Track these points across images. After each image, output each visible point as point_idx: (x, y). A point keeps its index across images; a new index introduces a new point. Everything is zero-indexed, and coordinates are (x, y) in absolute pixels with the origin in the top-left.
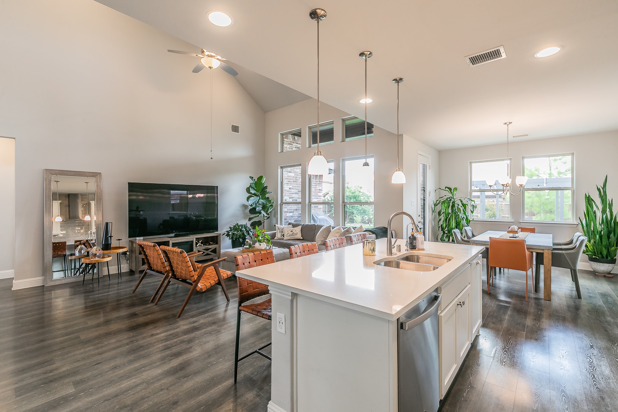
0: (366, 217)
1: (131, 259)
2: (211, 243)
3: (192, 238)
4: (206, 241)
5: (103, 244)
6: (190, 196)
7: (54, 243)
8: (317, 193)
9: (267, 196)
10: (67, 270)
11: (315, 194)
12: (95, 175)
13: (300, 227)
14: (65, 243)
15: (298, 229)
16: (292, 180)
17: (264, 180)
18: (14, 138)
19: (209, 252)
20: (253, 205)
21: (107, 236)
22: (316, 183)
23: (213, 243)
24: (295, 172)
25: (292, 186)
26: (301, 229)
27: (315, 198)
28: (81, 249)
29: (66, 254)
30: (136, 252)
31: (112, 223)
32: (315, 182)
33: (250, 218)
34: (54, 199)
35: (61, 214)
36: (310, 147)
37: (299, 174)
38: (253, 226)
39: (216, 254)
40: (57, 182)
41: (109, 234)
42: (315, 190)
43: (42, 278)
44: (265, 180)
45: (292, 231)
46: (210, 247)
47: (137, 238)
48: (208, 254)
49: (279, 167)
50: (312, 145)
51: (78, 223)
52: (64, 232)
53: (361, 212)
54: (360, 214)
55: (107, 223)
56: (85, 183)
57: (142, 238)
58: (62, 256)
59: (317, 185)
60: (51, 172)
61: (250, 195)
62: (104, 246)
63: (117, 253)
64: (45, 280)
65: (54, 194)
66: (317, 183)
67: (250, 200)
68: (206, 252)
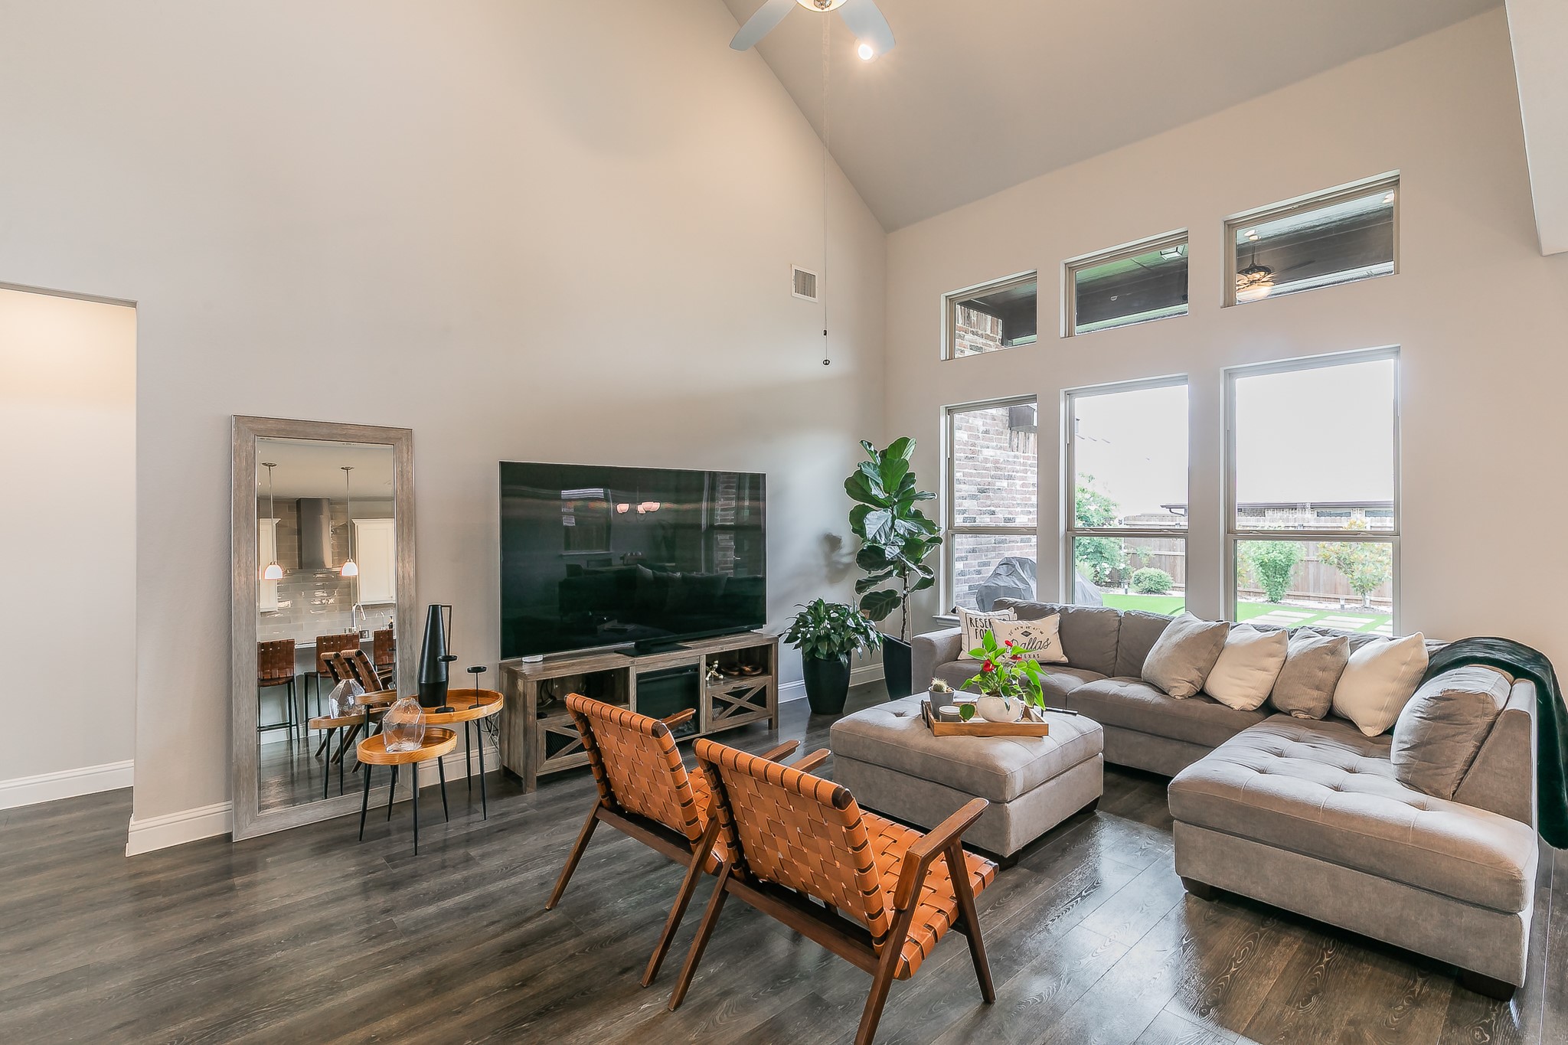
0: (1106, 567)
1: (506, 731)
2: (747, 669)
3: (694, 654)
4: (730, 664)
5: (420, 685)
6: (623, 507)
7: (262, 645)
8: (1028, 496)
9: (913, 509)
10: (297, 725)
11: (1022, 500)
12: (396, 439)
13: (1055, 619)
14: (291, 643)
15: (1047, 628)
16: (962, 455)
17: (909, 454)
18: (134, 304)
19: (743, 702)
20: (878, 537)
21: (436, 656)
22: (1024, 464)
23: (755, 669)
24: (970, 429)
25: (961, 474)
26: (1059, 627)
27: (1022, 513)
28: (348, 691)
29: (293, 677)
30: (530, 710)
31: (450, 607)
32: (1022, 461)
33: (859, 582)
34: (261, 515)
35: (281, 557)
36: (1070, 334)
37: (980, 435)
38: (868, 609)
39: (765, 706)
40: (270, 466)
41: (440, 653)
42: (1023, 485)
43: (223, 808)
44: (911, 452)
45: (1026, 634)
46: (746, 684)
47: (525, 659)
48: (742, 710)
49: (943, 410)
50: (1078, 329)
51: (322, 580)
52: (287, 604)
53: (1089, 550)
54: (1086, 556)
55: (435, 610)
56: (343, 468)
57: (540, 658)
58: (284, 683)
59: (1028, 468)
60: (255, 426)
61: (862, 503)
62: (424, 690)
63: (467, 723)
64: (233, 816)
65: (263, 500)
66: (1029, 462)
67: (868, 522)
68: (737, 703)
